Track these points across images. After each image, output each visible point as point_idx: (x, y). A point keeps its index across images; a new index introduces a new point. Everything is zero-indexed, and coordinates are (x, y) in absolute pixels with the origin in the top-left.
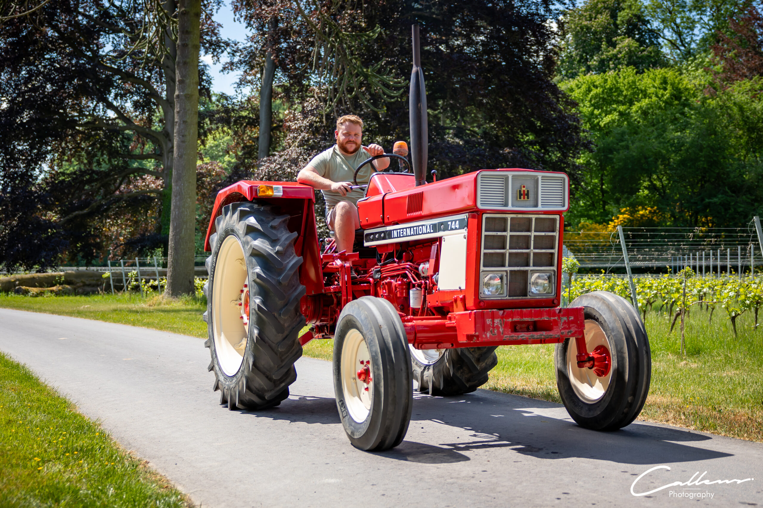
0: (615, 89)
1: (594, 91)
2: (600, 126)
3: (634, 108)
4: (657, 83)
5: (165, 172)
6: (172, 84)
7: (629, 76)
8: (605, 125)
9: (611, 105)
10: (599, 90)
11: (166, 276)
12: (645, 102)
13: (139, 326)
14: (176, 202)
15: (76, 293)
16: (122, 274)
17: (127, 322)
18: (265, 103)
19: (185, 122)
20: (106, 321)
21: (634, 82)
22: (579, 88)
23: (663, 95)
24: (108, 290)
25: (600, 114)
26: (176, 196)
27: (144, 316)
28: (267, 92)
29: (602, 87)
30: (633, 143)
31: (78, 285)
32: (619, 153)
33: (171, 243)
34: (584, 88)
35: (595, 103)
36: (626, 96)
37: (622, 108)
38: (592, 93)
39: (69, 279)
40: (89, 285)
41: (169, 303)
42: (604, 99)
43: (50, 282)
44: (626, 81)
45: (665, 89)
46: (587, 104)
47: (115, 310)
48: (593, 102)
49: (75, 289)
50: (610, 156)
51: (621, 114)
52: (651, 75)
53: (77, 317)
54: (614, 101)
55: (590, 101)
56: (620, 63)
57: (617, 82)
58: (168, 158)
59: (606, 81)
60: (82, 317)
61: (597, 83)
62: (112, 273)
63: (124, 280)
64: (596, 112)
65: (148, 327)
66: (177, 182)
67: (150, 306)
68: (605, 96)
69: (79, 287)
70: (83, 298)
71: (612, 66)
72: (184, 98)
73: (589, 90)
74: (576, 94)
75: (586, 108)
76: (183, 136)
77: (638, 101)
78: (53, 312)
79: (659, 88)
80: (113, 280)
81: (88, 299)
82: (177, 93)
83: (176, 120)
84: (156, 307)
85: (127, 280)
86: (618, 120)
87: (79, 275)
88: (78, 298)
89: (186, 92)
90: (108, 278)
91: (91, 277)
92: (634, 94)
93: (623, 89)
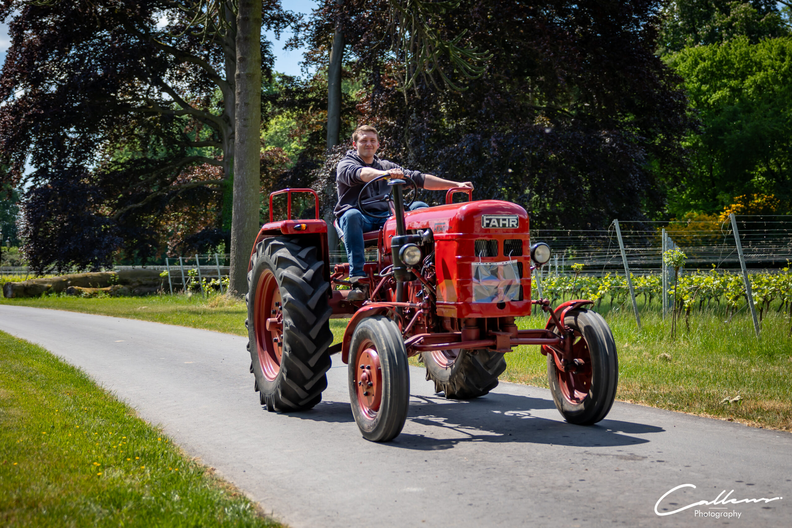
0: (726, 62)
1: (702, 65)
2: (709, 104)
3: (747, 82)
4: (774, 54)
5: (226, 161)
6: (232, 63)
7: (741, 46)
8: (714, 103)
9: (720, 79)
10: (707, 63)
11: (228, 274)
12: (759, 76)
13: (201, 328)
14: (238, 193)
15: (131, 293)
16: (181, 273)
17: (188, 324)
19: (246, 104)
20: (165, 323)
21: (747, 53)
22: (685, 61)
23: (780, 67)
24: (166, 290)
25: (708, 90)
26: (238, 186)
27: (206, 317)
28: (335, 72)
29: (710, 59)
30: (747, 121)
31: (134, 284)
32: (730, 134)
33: (233, 238)
34: (690, 60)
35: (703, 78)
36: (738, 69)
37: (733, 83)
38: (699, 67)
39: (124, 278)
40: (146, 285)
41: (232, 304)
42: (713, 73)
43: (104, 282)
44: (738, 51)
45: (783, 60)
46: (694, 79)
47: (173, 312)
48: (700, 77)
49: (131, 290)
50: (720, 137)
51: (732, 89)
52: (767, 46)
53: (134, 318)
54: (725, 75)
55: (697, 76)
56: (733, 32)
57: (728, 53)
58: (229, 145)
59: (715, 52)
60: (138, 319)
61: (705, 55)
62: (171, 272)
63: (183, 279)
64: (704, 88)
65: (210, 329)
66: (239, 170)
67: (212, 307)
68: (714, 70)
69: (135, 287)
70: (140, 300)
71: (725, 35)
72: (245, 77)
73: (696, 63)
74: (682, 68)
75: (692, 85)
76: (245, 120)
77: (752, 74)
78: (108, 314)
79: (776, 60)
80: (172, 279)
81: (145, 300)
82: (237, 72)
83: (237, 102)
84: (218, 308)
85: (186, 279)
86: (729, 97)
87: (135, 274)
88: (134, 298)
89: (247, 71)
90: (166, 277)
91: (148, 276)
92: (747, 66)
93: (735, 61)
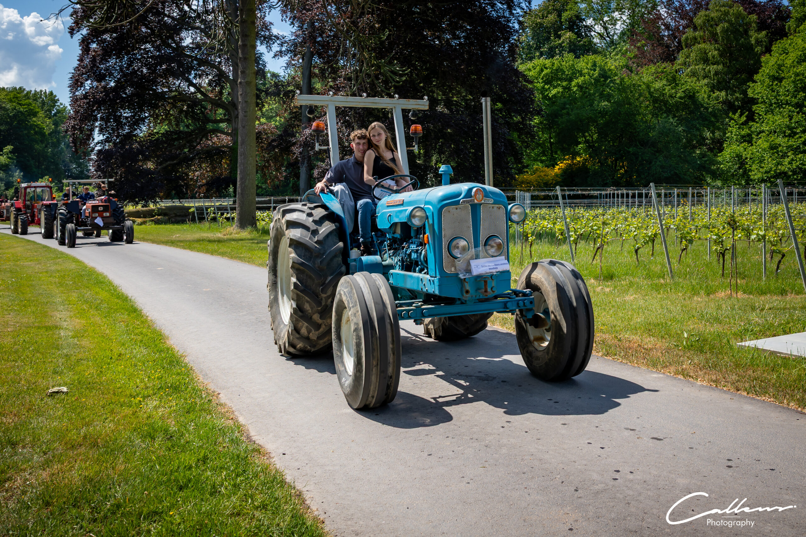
0: (560, 70)
1: (545, 71)
2: (549, 96)
3: (573, 83)
4: (590, 65)
5: (234, 132)
6: (236, 68)
7: (569, 61)
8: (552, 96)
9: (557, 81)
10: (548, 71)
11: (235, 210)
12: (580, 80)
13: (216, 255)
15: (170, 222)
16: (203, 209)
17: (207, 252)
18: (306, 81)
19: (246, 102)
20: (192, 251)
21: (573, 65)
22: (535, 68)
23: (593, 75)
24: (193, 220)
25: (549, 88)
26: (241, 156)
27: (220, 245)
28: (307, 73)
29: (551, 68)
30: (572, 110)
31: (171, 216)
32: (562, 118)
33: (238, 183)
34: (538, 69)
35: (546, 80)
36: (567, 75)
37: (564, 84)
38: (544, 73)
39: (164, 211)
41: (238, 233)
42: (552, 77)
43: (152, 214)
44: (568, 64)
45: (595, 70)
46: (540, 81)
47: (198, 241)
48: (544, 80)
49: (169, 219)
50: (556, 119)
52: (585, 60)
53: (170, 246)
54: (559, 79)
55: (542, 79)
56: (563, 50)
57: (561, 65)
58: (235, 122)
59: (553, 64)
60: (174, 246)
61: (547, 66)
63: (205, 214)
64: (546, 87)
65: (222, 256)
66: (241, 145)
67: (224, 235)
68: (553, 75)
69: (172, 218)
70: (175, 226)
71: (557, 52)
72: (244, 83)
73: (542, 70)
74: (533, 73)
75: (539, 84)
76: (244, 111)
77: (577, 78)
78: (153, 242)
79: (591, 70)
80: (197, 213)
81: (179, 227)
82: (239, 81)
83: (239, 99)
84: (228, 237)
85: (207, 214)
86: (562, 92)
87: (173, 209)
88: (172, 225)
89: (246, 79)
90: (193, 212)
91: (182, 210)
92: (573, 73)
93: (566, 70)
